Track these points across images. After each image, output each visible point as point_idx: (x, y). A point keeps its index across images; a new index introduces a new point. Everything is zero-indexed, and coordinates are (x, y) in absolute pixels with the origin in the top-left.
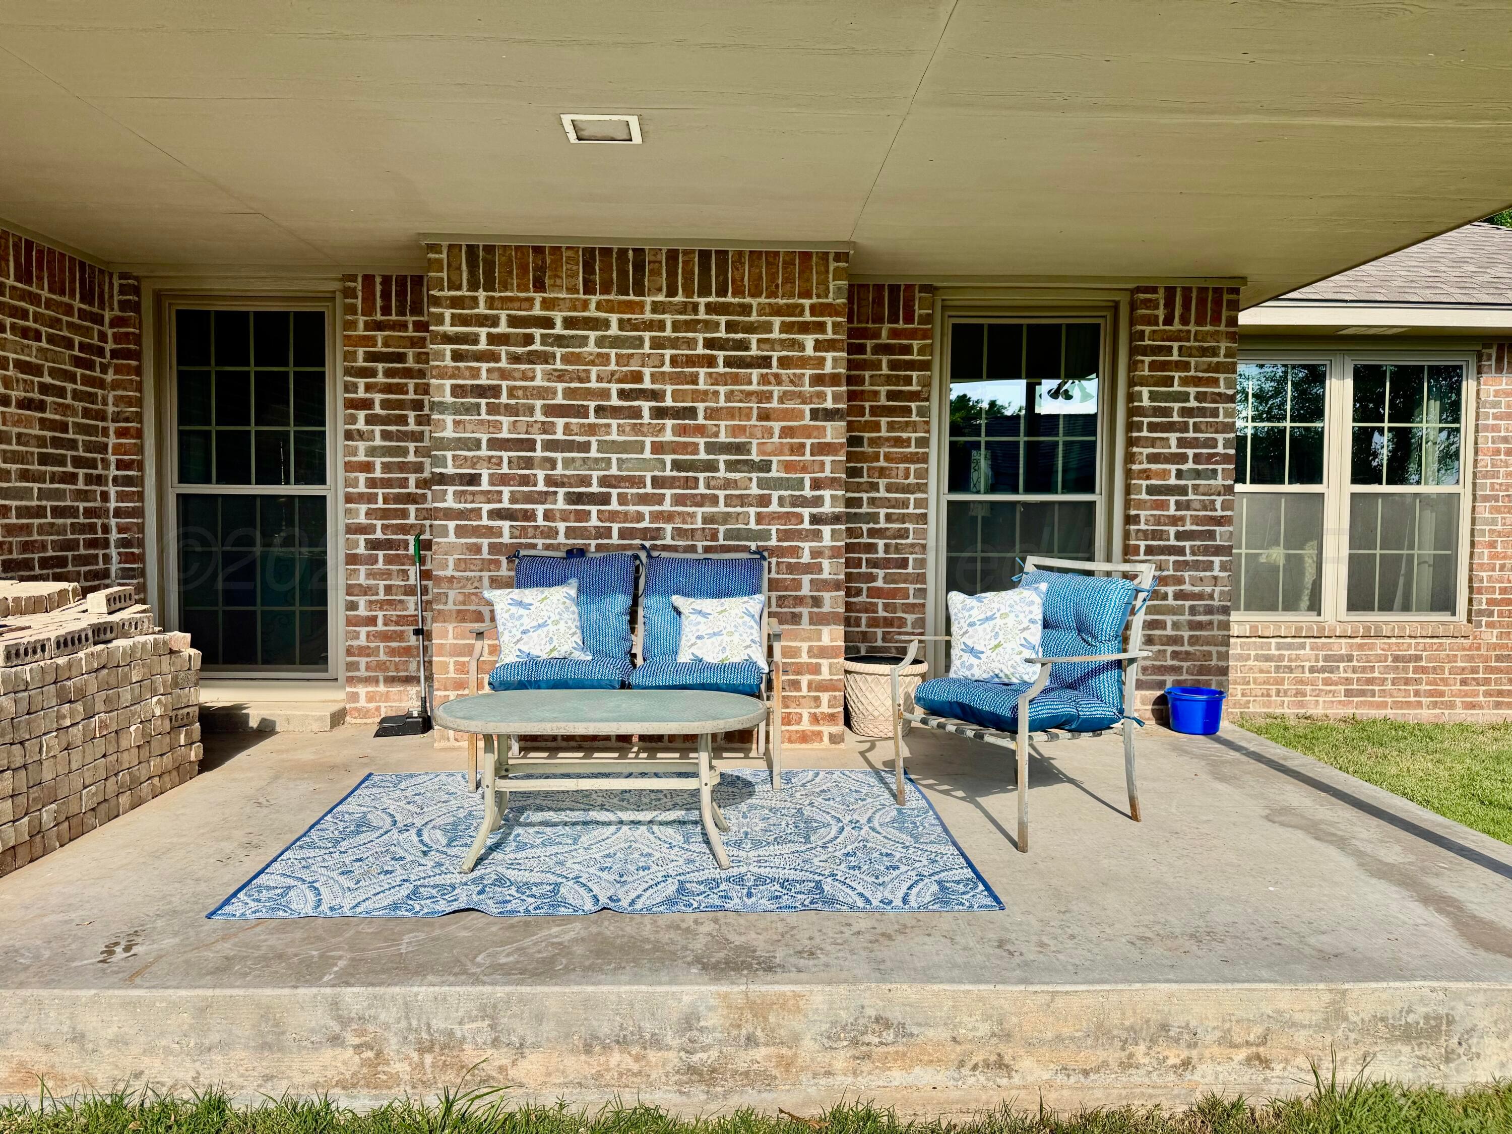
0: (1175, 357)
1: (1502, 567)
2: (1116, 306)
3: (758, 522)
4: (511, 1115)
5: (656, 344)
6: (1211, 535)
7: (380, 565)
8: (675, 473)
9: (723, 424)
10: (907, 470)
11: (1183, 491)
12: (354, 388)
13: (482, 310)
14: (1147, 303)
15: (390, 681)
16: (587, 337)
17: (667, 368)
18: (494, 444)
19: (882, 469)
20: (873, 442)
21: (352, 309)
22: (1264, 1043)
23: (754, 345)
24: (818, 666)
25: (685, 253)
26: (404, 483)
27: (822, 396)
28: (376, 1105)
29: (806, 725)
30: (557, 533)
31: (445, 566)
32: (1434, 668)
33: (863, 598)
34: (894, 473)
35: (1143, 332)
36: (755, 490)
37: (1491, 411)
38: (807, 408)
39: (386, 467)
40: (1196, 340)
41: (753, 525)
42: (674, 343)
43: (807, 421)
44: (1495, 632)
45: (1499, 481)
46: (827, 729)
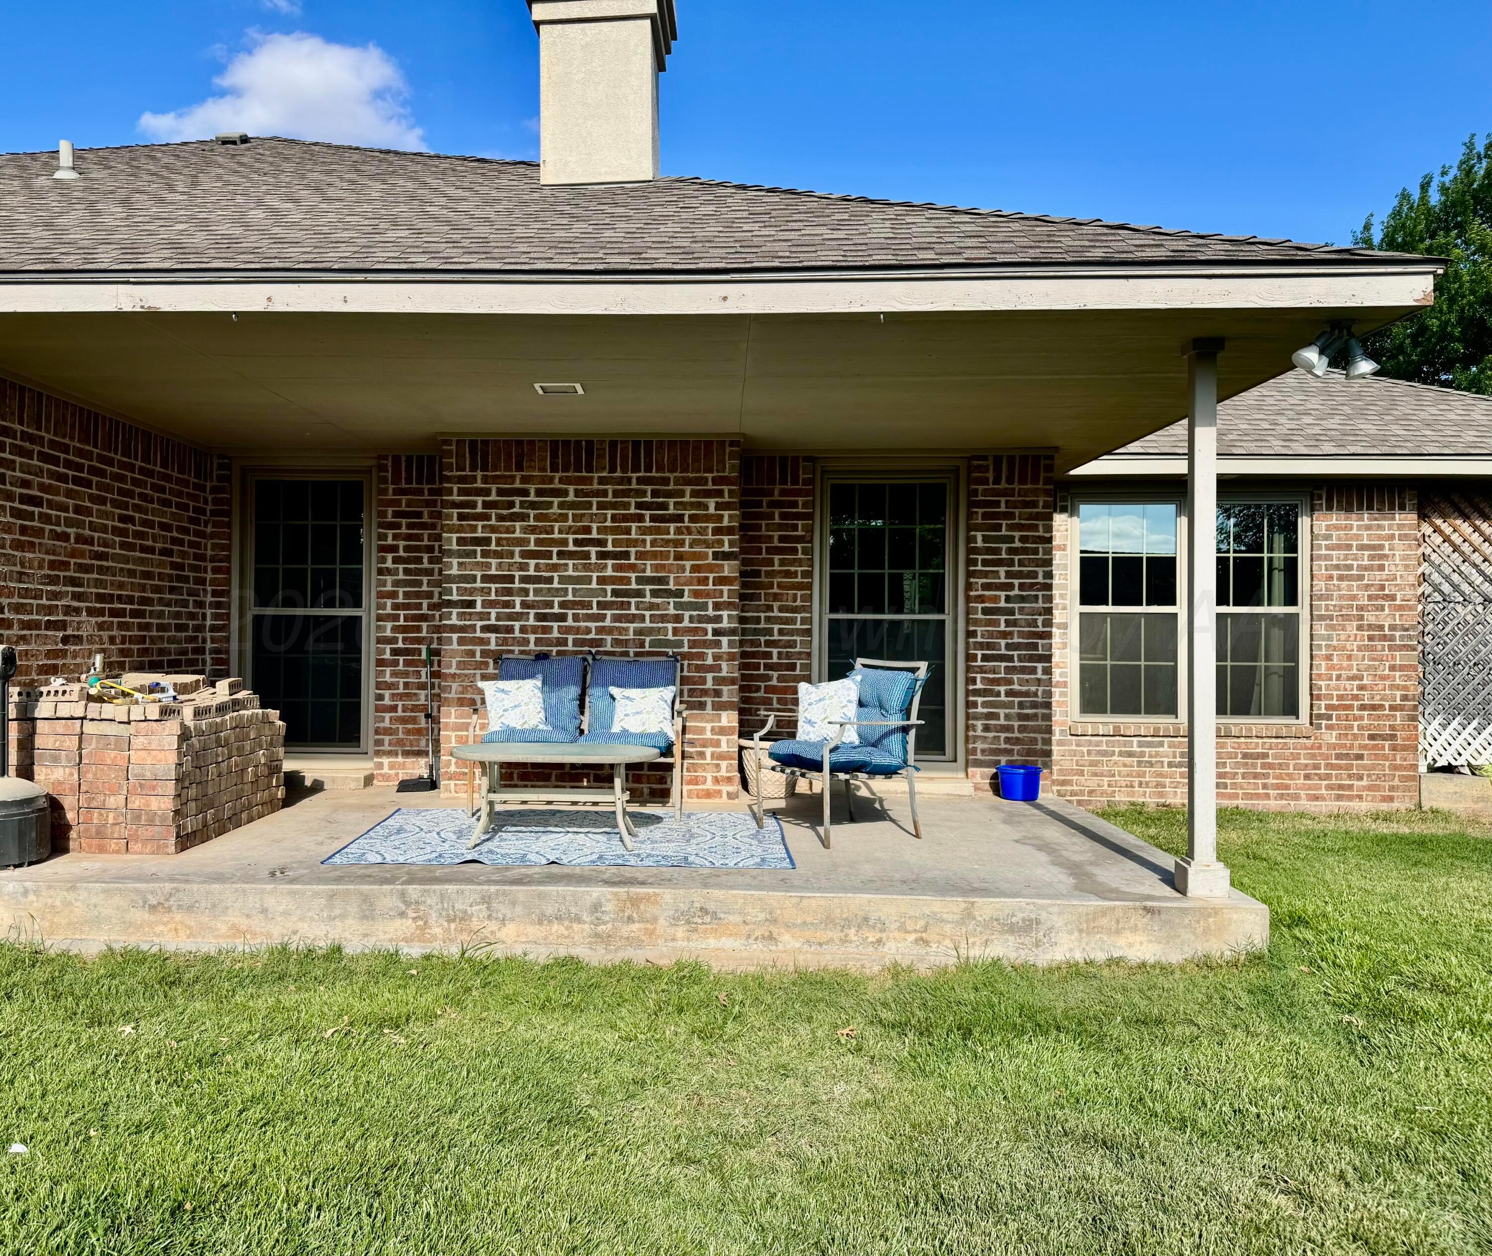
0: (1003, 508)
1: (1339, 678)
2: (957, 470)
3: (674, 635)
4: (498, 959)
5: (601, 506)
6: (1035, 646)
7: (401, 667)
8: (614, 599)
9: (649, 563)
10: (795, 595)
11: (1011, 612)
12: (384, 537)
13: (479, 485)
14: (979, 468)
15: (406, 754)
16: (552, 502)
17: (608, 524)
18: (486, 579)
19: (775, 594)
20: (769, 574)
21: (384, 480)
22: (925, 931)
23: (671, 507)
24: (719, 741)
25: (622, 442)
26: (419, 606)
27: (721, 543)
28: (424, 952)
29: (709, 785)
30: (529, 642)
31: (450, 667)
32: (1280, 764)
33: (761, 694)
34: (785, 598)
35: (977, 490)
36: (672, 611)
37: (1324, 543)
38: (710, 551)
39: (406, 595)
40: (1019, 495)
41: (670, 636)
42: (614, 506)
43: (710, 560)
44: (1334, 733)
45: (1333, 603)
46: (725, 788)
